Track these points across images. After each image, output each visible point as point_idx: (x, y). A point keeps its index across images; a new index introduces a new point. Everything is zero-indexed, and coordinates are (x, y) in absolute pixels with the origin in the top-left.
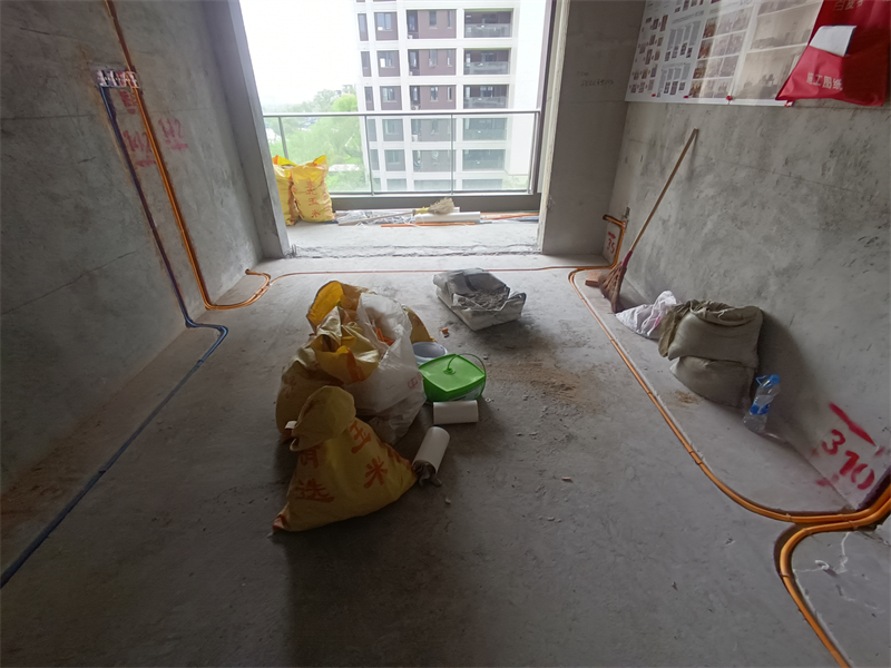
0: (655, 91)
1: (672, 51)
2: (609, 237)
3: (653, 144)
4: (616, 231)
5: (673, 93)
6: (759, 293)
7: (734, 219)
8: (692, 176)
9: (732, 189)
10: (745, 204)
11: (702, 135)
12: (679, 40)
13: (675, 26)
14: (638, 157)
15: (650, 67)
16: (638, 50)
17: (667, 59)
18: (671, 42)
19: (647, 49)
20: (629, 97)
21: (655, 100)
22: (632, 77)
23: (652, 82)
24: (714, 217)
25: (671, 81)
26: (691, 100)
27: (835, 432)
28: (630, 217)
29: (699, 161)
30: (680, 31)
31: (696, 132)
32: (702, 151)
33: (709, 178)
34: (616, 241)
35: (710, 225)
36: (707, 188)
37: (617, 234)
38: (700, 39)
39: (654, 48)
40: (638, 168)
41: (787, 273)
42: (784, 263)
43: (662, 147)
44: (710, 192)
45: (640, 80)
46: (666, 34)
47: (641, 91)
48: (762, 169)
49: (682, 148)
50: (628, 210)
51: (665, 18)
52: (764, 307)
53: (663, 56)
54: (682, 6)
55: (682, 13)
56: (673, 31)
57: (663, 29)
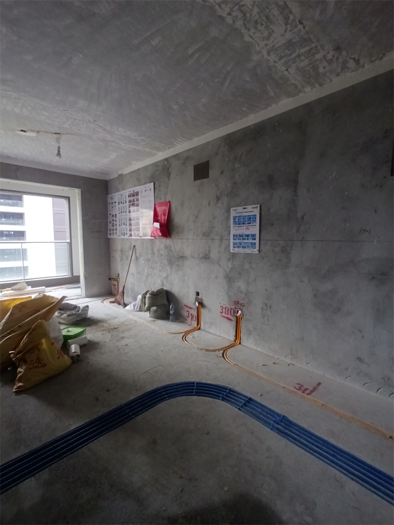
0: (118, 234)
1: (120, 224)
2: (113, 286)
3: (122, 251)
4: (116, 283)
5: (124, 235)
6: (163, 285)
7: (151, 268)
8: (137, 259)
9: (148, 260)
10: (152, 263)
11: (136, 247)
12: (122, 221)
13: (120, 217)
14: (117, 255)
15: (115, 228)
16: (109, 223)
17: (120, 226)
18: (119, 222)
19: (112, 222)
20: (109, 237)
21: (119, 237)
22: (109, 231)
23: (116, 232)
24: (146, 269)
25: (123, 232)
26: (130, 237)
27: (187, 311)
28: (120, 276)
29: (138, 254)
30: (122, 219)
31: (134, 246)
32: (137, 251)
33: (142, 258)
34: (116, 287)
35: (146, 271)
36: (142, 261)
37: (116, 284)
38: (128, 222)
39: (114, 222)
40: (118, 259)
41: (167, 278)
42: (165, 275)
43: (125, 251)
44: (143, 262)
45: (112, 232)
46: (117, 219)
47: (113, 235)
48: (153, 253)
49: (132, 251)
50: (119, 274)
51: (116, 215)
52: (165, 288)
53: (118, 225)
54: (120, 212)
55: (120, 214)
56: (119, 219)
57: (116, 217)
